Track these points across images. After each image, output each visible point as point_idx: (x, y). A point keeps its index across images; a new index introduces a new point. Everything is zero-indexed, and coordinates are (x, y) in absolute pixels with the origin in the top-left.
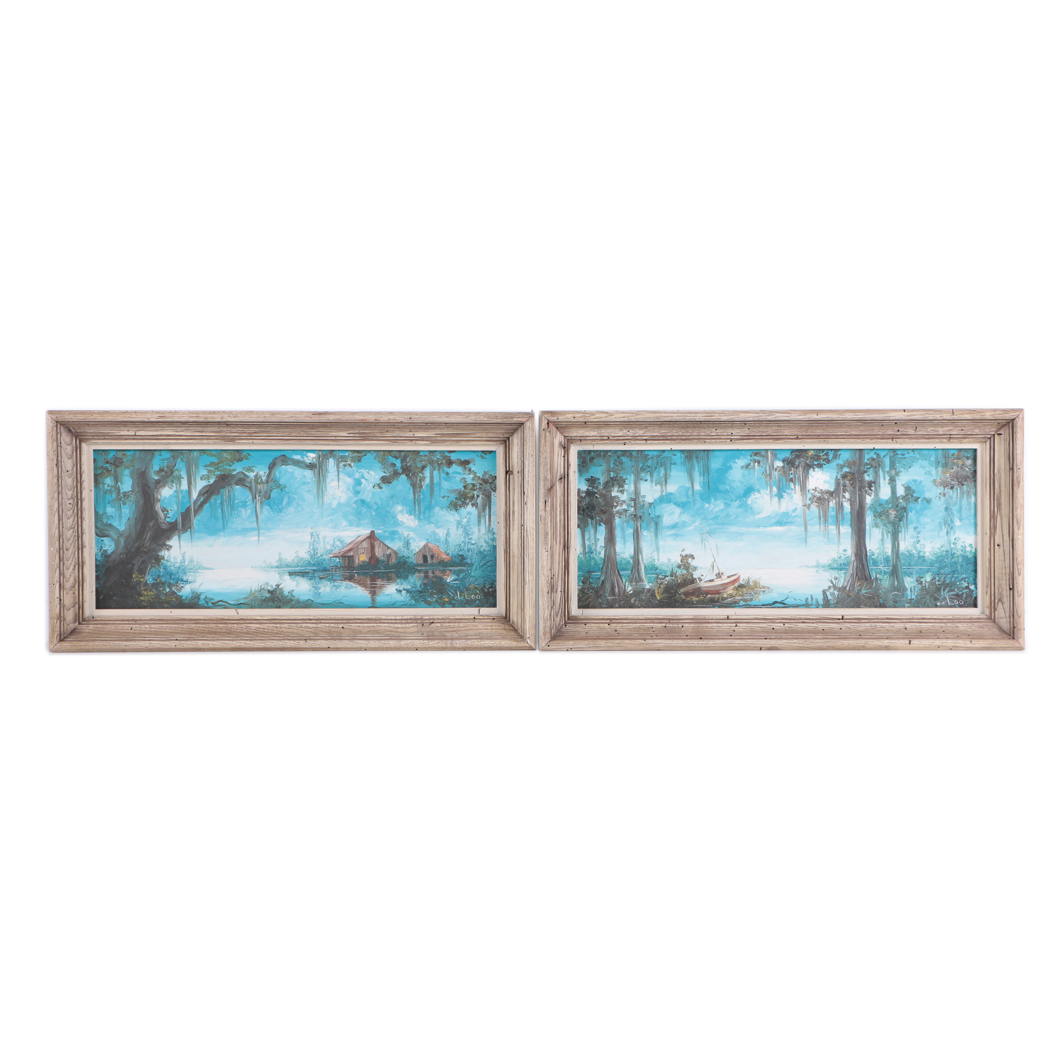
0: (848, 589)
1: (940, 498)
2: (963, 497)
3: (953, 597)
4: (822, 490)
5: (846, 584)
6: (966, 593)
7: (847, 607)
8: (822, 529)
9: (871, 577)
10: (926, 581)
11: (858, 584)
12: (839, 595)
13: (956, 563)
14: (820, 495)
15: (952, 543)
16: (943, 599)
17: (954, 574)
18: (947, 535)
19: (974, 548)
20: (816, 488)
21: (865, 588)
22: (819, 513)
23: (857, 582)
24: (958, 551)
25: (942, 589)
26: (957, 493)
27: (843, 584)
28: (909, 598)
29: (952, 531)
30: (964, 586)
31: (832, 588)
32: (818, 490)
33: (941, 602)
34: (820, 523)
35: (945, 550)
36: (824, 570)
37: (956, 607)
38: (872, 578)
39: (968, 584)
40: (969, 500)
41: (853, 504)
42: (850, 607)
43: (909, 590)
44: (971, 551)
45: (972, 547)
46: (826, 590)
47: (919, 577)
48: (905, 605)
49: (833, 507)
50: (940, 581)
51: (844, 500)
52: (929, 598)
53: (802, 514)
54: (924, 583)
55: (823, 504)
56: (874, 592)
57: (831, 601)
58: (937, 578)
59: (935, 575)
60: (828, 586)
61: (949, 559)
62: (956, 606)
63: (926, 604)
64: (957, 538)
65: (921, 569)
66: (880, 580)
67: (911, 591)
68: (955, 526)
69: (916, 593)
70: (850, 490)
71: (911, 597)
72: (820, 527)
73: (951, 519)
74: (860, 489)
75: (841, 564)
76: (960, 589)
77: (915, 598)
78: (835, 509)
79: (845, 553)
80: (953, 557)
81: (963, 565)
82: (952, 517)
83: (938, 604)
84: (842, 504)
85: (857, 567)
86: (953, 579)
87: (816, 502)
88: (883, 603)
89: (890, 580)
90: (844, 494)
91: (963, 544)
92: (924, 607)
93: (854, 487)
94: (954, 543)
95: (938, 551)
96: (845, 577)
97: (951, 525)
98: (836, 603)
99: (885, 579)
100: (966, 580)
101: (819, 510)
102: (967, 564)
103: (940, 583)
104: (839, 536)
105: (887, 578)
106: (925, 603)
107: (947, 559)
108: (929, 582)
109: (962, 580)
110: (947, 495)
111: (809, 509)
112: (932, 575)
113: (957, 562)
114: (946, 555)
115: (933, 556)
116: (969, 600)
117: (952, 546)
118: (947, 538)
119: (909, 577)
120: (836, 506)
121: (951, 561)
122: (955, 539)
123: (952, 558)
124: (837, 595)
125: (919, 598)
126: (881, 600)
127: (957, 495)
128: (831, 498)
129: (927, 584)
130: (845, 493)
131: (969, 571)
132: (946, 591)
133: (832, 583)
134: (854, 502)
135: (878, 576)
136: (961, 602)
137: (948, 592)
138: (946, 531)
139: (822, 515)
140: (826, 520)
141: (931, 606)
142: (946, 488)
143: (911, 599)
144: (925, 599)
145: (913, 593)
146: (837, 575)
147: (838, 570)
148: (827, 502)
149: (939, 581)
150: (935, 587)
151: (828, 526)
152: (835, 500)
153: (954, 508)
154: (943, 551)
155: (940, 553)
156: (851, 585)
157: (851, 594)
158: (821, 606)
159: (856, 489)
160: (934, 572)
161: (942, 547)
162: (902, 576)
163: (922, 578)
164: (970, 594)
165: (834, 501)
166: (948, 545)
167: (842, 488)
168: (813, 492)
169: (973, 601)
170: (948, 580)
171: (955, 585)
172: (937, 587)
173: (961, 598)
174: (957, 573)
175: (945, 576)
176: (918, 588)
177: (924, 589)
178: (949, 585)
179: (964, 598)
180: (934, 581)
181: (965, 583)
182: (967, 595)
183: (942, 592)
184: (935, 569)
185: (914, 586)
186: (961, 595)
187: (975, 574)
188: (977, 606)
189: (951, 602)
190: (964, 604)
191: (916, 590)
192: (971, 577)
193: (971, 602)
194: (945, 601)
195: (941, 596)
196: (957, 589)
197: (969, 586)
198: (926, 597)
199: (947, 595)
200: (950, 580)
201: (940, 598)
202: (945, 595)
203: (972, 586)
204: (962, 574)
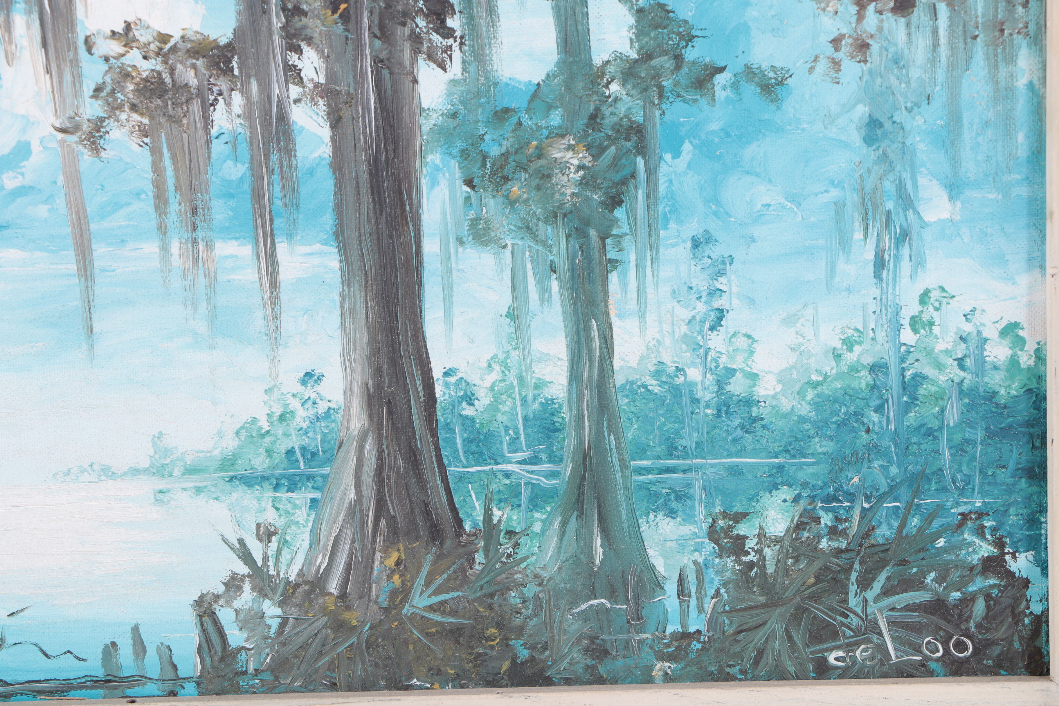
0: (333, 587)
1: (836, 64)
2: (969, 59)
3: (915, 617)
4: (164, 38)
5: (322, 561)
6: (988, 597)
7: (333, 687)
8: (176, 261)
9: (459, 523)
10: (761, 535)
11: (391, 562)
12: (284, 621)
13: (930, 433)
14: (155, 64)
15: (906, 322)
16: (857, 632)
17: (917, 494)
18: (877, 275)
19: (1031, 347)
20: (128, 27)
21: (428, 584)
22: (157, 168)
23: (386, 551)
24: (939, 367)
25: (854, 576)
26: (935, 32)
27: (309, 561)
28: (670, 629)
29: (905, 251)
30: (975, 559)
31: (247, 587)
32: (142, 36)
33: (850, 647)
34: (162, 229)
35: (868, 360)
36: (199, 490)
37: (930, 674)
38: (468, 527)
39: (999, 543)
40: (1003, 72)
41: (346, 114)
42: (350, 688)
43: (671, 587)
44: (1014, 361)
45: (1020, 342)
46: (217, 598)
47: (725, 515)
48: (650, 668)
49: (236, 136)
50: (843, 533)
51: (294, 91)
52: (780, 631)
53: (61, 180)
54: (750, 544)
55: (174, 120)
56: (479, 600)
57: (242, 656)
58: (826, 519)
59: (812, 499)
60: (225, 575)
61: (891, 409)
62: (933, 665)
63: (768, 661)
64: (935, 294)
65: (734, 471)
66: (510, 533)
67: (682, 592)
68: (924, 225)
69: (709, 605)
70: (328, 36)
71: (683, 621)
72: (164, 248)
73: (901, 186)
74: (382, 27)
75: (290, 452)
76: (955, 576)
77: (703, 627)
78: (243, 148)
79: (309, 392)
80: (914, 398)
81: (967, 442)
82: (906, 176)
83: (831, 658)
84: (283, 118)
85: (380, 469)
86: (915, 521)
87: (134, 108)
88: (532, 659)
89: (563, 534)
90: (293, 58)
91: (968, 328)
92: (755, 678)
93: (345, 18)
94: (915, 323)
95: (830, 367)
96: (317, 522)
97: (898, 220)
98: (271, 669)
99: (537, 527)
100: (989, 523)
101: (155, 151)
102: (990, 435)
103: (843, 545)
104: (275, 300)
105: (547, 523)
106: (760, 653)
107: (879, 409)
108: (778, 541)
109: (960, 525)
110: (875, 47)
111: (95, 148)
112: (796, 499)
113: (935, 424)
114: (873, 388)
115: (801, 393)
116: (1002, 632)
117: (908, 336)
118: (876, 292)
119: (671, 513)
120: (252, 127)
121: (899, 421)
122: (924, 298)
123: (907, 408)
124: (274, 624)
125: (730, 630)
126: (517, 644)
127: (936, 45)
128: (223, 84)
129: (768, 552)
130: (299, 51)
131: (1003, 476)
132: (877, 586)
133: (247, 557)
134: (350, 100)
135: (497, 513)
136: (961, 646)
137: (886, 592)
138: (870, 255)
139: (170, 181)
140: (194, 211)
141: (792, 670)
142: (871, 8)
143: (685, 636)
144: (761, 634)
145: (693, 602)
146: (271, 517)
147: (277, 487)
148: (196, 106)
149: (833, 532)
150: (817, 565)
151: (209, 246)
152: (245, 92)
153: (919, 120)
154: (854, 369)
155: (840, 376)
156: (349, 567)
157: (353, 617)
158: (190, 687)
159: (358, 31)
160: (805, 485)
161: (849, 344)
162: (632, 511)
163: (739, 517)
164: (1006, 601)
165: (237, 99)
166: (881, 335)
167: (278, 21)
168: (115, 48)
169: (1021, 638)
170: (884, 527)
171: (921, 555)
172: (827, 568)
173: (958, 626)
174: (934, 487)
175: (866, 505)
176: (717, 573)
177: (753, 579)
178: (890, 553)
179: (972, 624)
180: (806, 534)
181: (977, 541)
182: (988, 607)
183: (851, 595)
184: (810, 470)
185: (695, 562)
186: (956, 606)
187: (1035, 489)
188: (1048, 670)
189: (903, 643)
190: (975, 653)
191: (707, 585)
192: (1010, 505)
193: (1011, 644)
194: (869, 641)
195: (847, 616)
196: (933, 574)
197: (1003, 554)
198: (764, 624)
199: (880, 611)
200: (896, 524)
201: (843, 624)
202: (869, 610)
203: (1014, 557)
204: (961, 494)
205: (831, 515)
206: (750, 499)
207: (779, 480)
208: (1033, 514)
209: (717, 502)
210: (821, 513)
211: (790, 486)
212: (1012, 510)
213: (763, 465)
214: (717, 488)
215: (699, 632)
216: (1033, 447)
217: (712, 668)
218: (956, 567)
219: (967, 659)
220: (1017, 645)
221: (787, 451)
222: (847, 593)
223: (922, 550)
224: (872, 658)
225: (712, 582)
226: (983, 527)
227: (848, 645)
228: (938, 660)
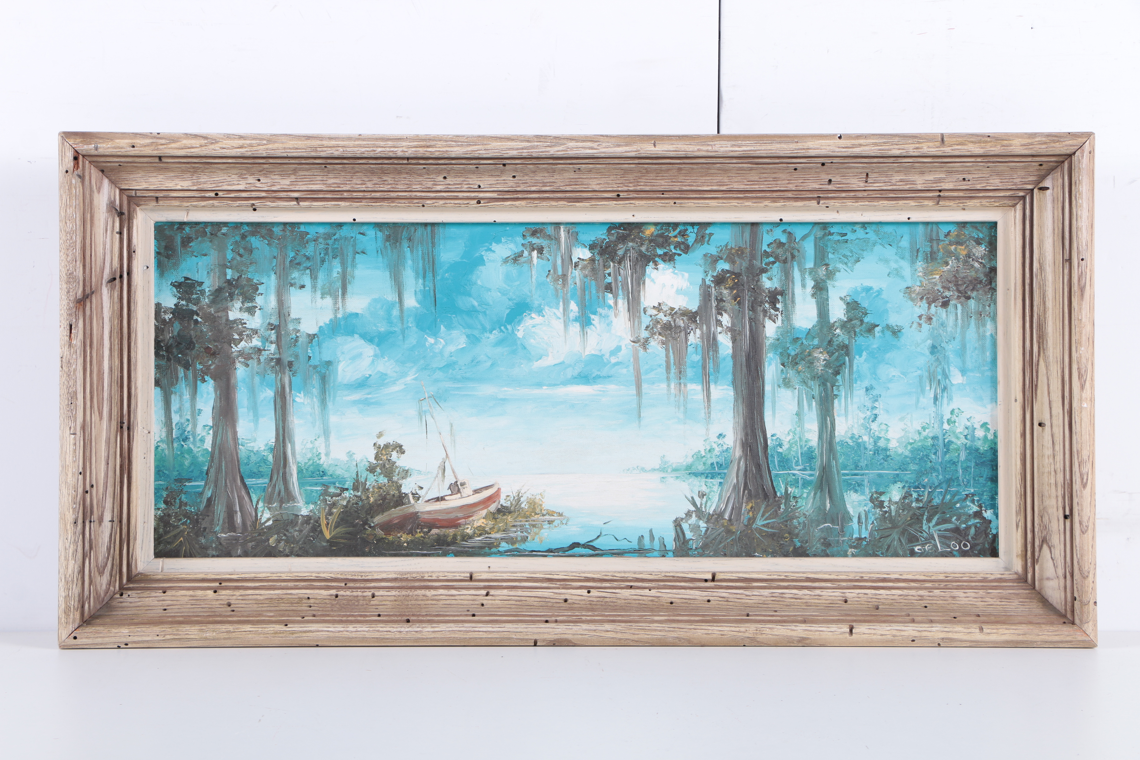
0: (726, 516)
1: (920, 325)
2: (969, 325)
3: (948, 534)
4: (672, 309)
5: (723, 506)
6: (976, 527)
7: (725, 555)
8: (673, 391)
9: (775, 493)
10: (890, 501)
11: (749, 507)
12: (708, 529)
13: (954, 463)
14: (669, 318)
15: (945, 421)
16: (926, 539)
17: (949, 486)
18: (935, 403)
19: (992, 432)
20: (660, 304)
21: (763, 516)
22: (667, 356)
23: (747, 503)
24: (958, 438)
25: (925, 517)
26: (956, 314)
27: (718, 506)
28: (854, 536)
29: (945, 394)
30: (971, 512)
31: (694, 515)
32: (665, 308)
33: (923, 545)
34: (668, 379)
35: (931, 435)
36: (677, 477)
37: (954, 556)
38: (778, 494)
39: (980, 506)
40: (981, 330)
41: (738, 338)
42: (732, 556)
43: (855, 520)
44: (986, 437)
45: (988, 430)
46: (682, 519)
47: (876, 492)
48: (846, 551)
49: (697, 345)
50: (921, 501)
51: (719, 329)
52: (896, 538)
53: (632, 360)
54: (886, 504)
55: (675, 339)
56: (782, 523)
57: (691, 542)
58: (915, 495)
59: (909, 487)
60: (686, 511)
61: (940, 453)
62: (955, 553)
63: (892, 550)
64: (956, 411)
65: (880, 476)
66: (794, 497)
67: (859, 522)
68: (952, 385)
69: (870, 527)
70: (733, 309)
71: (860, 534)
72: (669, 386)
73: (944, 371)
74: (752, 307)
75: (712, 464)
76: (963, 518)
77: (867, 536)
78: (700, 349)
79: (720, 441)
80: (948, 450)
81: (968, 467)
82: (946, 367)
83: (916, 549)
84: (715, 339)
85: (746, 471)
86: (948, 497)
87: (660, 334)
88: (801, 547)
89: (814, 498)
90: (719, 317)
91: (968, 424)
92: (887, 556)
93: (739, 303)
94: (949, 421)
95: (917, 437)
96: (721, 491)
97: (943, 383)
98: (701, 548)
99: (805, 495)
100: (976, 498)
101: (667, 350)
102: (977, 464)
103: (921, 505)
104: (709, 406)
105: (809, 494)
106: (889, 546)
107: (935, 454)
108: (896, 503)
109: (966, 499)
110: (934, 319)
111: (645, 349)
112: (903, 487)
113: (956, 460)
114: (933, 445)
115: (906, 447)
116: (981, 540)
117: (946, 426)
118: (934, 409)
119: (856, 491)
120: (703, 342)
121: (943, 459)
122: (952, 412)
123: (946, 453)
124: (704, 530)
125: (878, 537)
126: (796, 540)
127: (957, 319)
128: (693, 326)
129: (892, 507)
130: (721, 315)
131: (982, 480)
132: (934, 522)
133: (694, 504)
134: (740, 333)
135: (790, 490)
136: (965, 545)
137: (937, 524)
138: (932, 396)
139: (672, 361)
140: (680, 372)
141: (901, 553)
142: (933, 305)
143: (860, 539)
144: (888, 540)
145: (864, 526)
146: (704, 489)
147: (707, 477)
148: (683, 334)
149: (917, 500)
150: (911, 513)
151: (685, 385)
152: (701, 329)
153: (951, 346)
154: (926, 438)
155: (920, 441)
156: (733, 508)
157: (733, 528)
158: (671, 554)
159: (744, 308)
160: (907, 482)
161: (924, 429)
162: (841, 490)
163: (882, 494)
164: (983, 528)
165: (698, 332)
166: (936, 426)
167: (714, 304)
168: (654, 312)
169: (988, 543)
170: (937, 499)
171: (951, 510)
172: (915, 514)
173: (964, 538)
174: (955, 484)
175: (930, 490)
176: (873, 515)
177: (887, 518)
178: (939, 509)
179: (970, 537)
180: (907, 501)
181: (972, 505)
182: (976, 531)
183: (924, 525)
184: (909, 476)
185: (865, 510)
186: (964, 530)
187: (994, 486)
188: (998, 553)
189: (943, 544)
190: (970, 548)
191: (869, 520)
192: (985, 491)
193: (984, 545)
194: (931, 543)
195: (922, 533)
196: (955, 517)
197: (982, 510)
198: (890, 535)
199: (935, 531)
200: (941, 498)
201: (920, 536)
202: (931, 531)
203: (986, 511)
204: (966, 487)
205: (916, 494)
206: (886, 487)
207: (897, 479)
208: (993, 495)
209: (873, 487)
210: (913, 493)
211: (901, 482)
212: (985, 494)
213: (891, 474)
214: (873, 482)
215: (865, 538)
216: (993, 470)
217: (870, 552)
218: (964, 515)
219: (968, 550)
220: (987, 546)
221: (900, 469)
222: (922, 524)
223: (951, 508)
224: (931, 549)
225: (871, 518)
226: (974, 500)
227: (922, 544)
228: (957, 551)
